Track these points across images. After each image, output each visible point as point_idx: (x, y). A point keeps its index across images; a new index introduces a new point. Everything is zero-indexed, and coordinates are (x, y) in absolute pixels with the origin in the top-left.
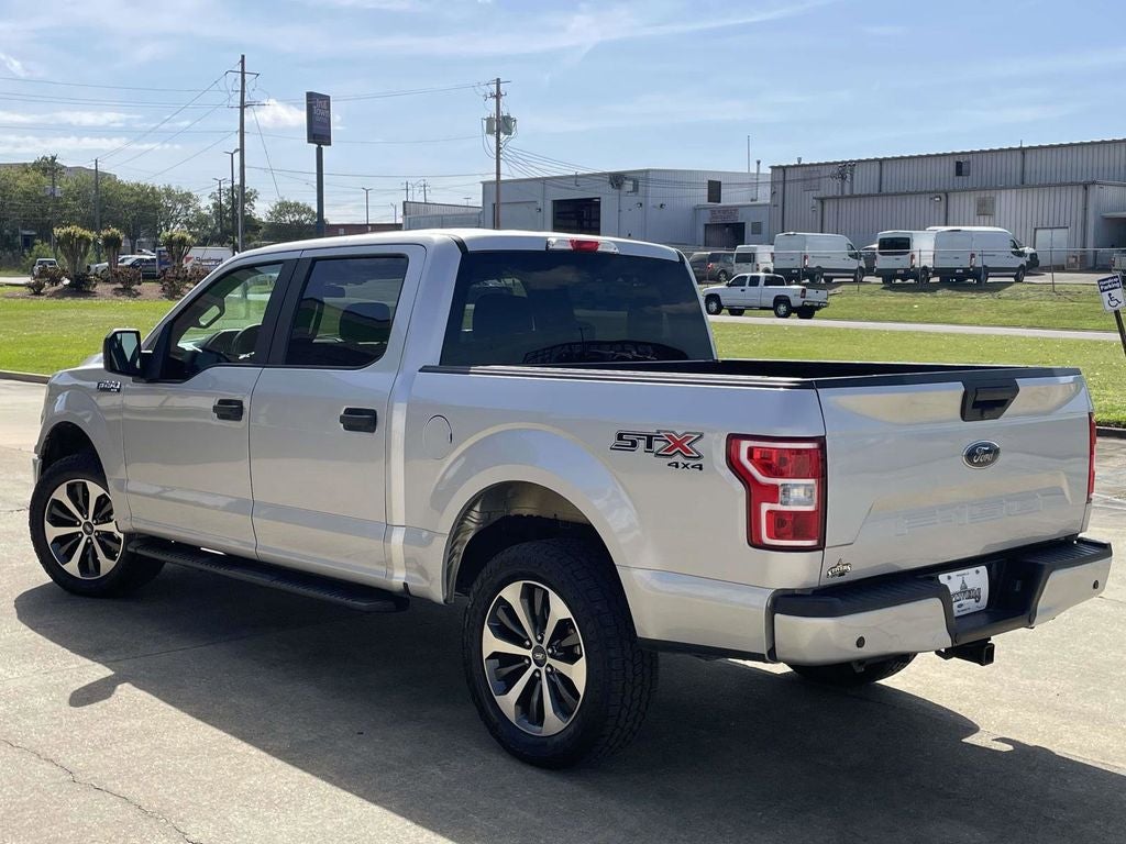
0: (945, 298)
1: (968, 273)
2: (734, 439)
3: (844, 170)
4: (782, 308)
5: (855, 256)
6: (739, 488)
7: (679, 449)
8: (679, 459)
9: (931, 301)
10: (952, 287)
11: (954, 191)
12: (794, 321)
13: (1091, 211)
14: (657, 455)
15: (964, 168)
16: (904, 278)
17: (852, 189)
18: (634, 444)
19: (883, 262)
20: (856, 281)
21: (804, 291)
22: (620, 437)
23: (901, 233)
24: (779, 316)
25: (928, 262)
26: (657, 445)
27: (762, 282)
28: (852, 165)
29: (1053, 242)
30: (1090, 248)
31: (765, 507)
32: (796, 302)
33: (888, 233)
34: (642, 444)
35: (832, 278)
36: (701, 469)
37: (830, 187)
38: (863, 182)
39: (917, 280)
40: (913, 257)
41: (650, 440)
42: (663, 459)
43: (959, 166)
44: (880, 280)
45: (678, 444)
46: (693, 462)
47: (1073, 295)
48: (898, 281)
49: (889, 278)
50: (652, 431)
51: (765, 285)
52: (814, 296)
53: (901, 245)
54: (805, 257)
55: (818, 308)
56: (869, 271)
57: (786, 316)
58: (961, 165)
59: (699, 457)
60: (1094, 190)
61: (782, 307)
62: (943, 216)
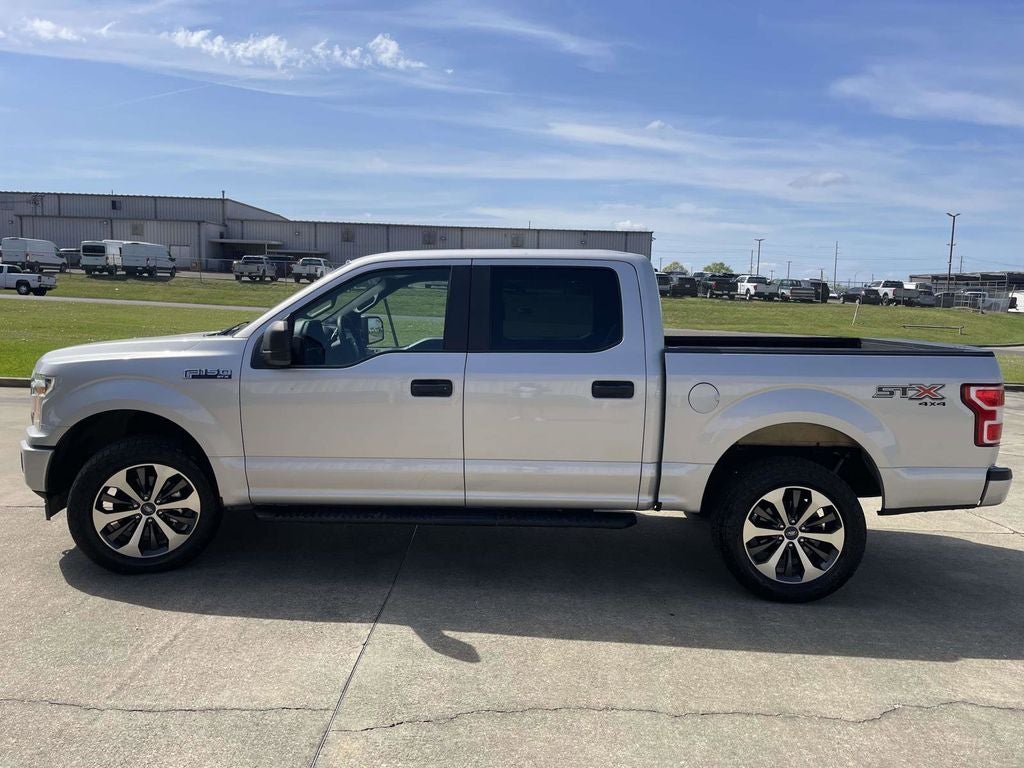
0: (133, 285)
1: (145, 270)
2: (965, 387)
3: (37, 198)
4: (24, 289)
5: (61, 256)
6: (971, 414)
7: (928, 396)
8: (927, 400)
9: (126, 286)
10: (136, 278)
11: (117, 219)
12: (32, 297)
13: (203, 237)
14: (911, 399)
15: (118, 205)
16: (101, 271)
17: (43, 212)
18: (892, 393)
19: (86, 260)
20: (62, 271)
21: (40, 277)
22: (880, 389)
23: (97, 243)
24: (21, 294)
25: (118, 262)
26: (910, 393)
27: (5, 270)
28: (43, 195)
29: (183, 254)
30: (204, 259)
31: (987, 423)
32: (34, 284)
33: (86, 242)
34: (898, 393)
35: (43, 269)
36: (944, 404)
37: (28, 209)
38: (50, 207)
39: (109, 273)
40: (107, 258)
41: (904, 391)
42: (914, 401)
43: (114, 203)
44: (84, 272)
45: (925, 391)
46: (939, 402)
47: (215, 285)
48: (97, 273)
49: (90, 270)
50: (906, 384)
51: (9, 272)
52: (46, 281)
53: (100, 250)
54: (27, 255)
55: (50, 289)
56: (75, 265)
57: (27, 293)
58: (115, 202)
59: (943, 398)
60: (203, 225)
61: (22, 287)
62: (109, 233)
